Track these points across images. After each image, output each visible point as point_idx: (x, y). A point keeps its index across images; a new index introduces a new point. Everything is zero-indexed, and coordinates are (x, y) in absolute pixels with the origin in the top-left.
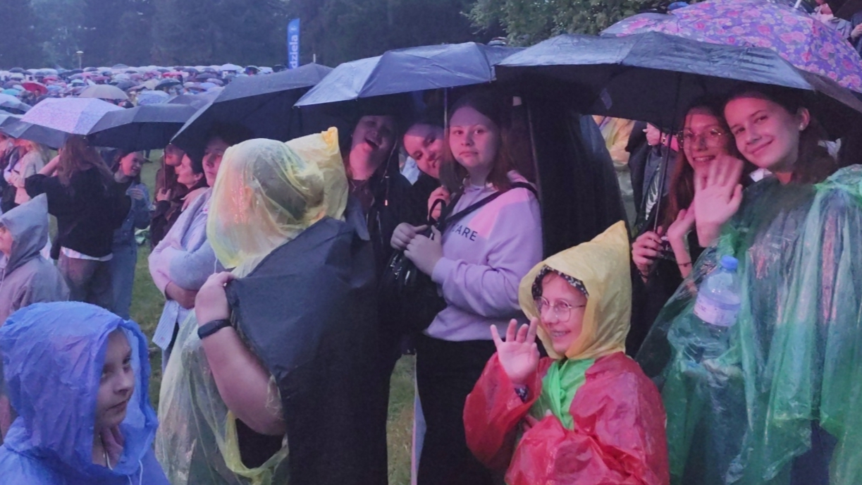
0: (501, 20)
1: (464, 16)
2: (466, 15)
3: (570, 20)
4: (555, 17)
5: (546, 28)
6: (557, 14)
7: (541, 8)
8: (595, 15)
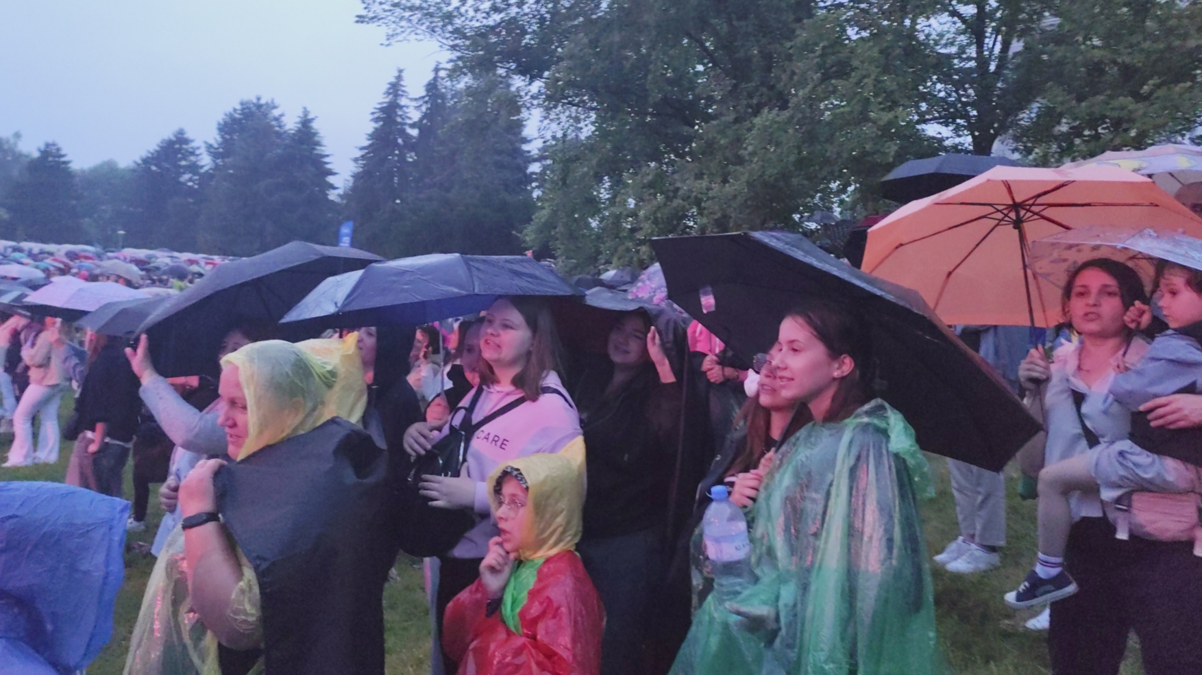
0: (550, 244)
1: (516, 236)
2: (518, 235)
3: (616, 250)
4: (602, 245)
5: (594, 255)
6: (604, 243)
7: (590, 236)
8: (639, 248)
